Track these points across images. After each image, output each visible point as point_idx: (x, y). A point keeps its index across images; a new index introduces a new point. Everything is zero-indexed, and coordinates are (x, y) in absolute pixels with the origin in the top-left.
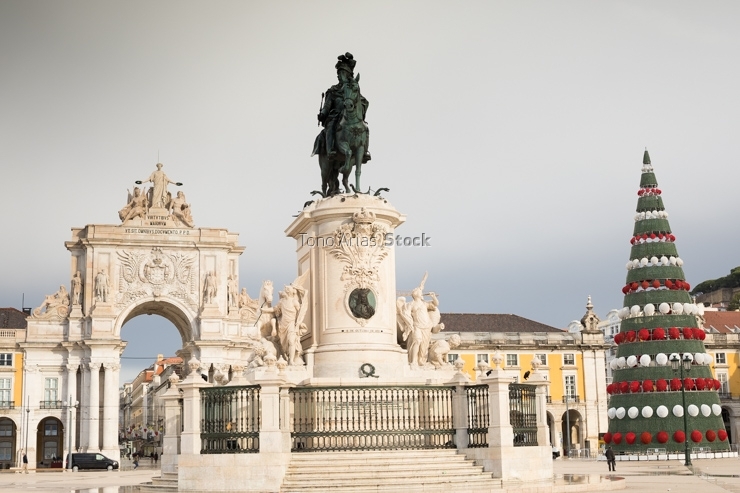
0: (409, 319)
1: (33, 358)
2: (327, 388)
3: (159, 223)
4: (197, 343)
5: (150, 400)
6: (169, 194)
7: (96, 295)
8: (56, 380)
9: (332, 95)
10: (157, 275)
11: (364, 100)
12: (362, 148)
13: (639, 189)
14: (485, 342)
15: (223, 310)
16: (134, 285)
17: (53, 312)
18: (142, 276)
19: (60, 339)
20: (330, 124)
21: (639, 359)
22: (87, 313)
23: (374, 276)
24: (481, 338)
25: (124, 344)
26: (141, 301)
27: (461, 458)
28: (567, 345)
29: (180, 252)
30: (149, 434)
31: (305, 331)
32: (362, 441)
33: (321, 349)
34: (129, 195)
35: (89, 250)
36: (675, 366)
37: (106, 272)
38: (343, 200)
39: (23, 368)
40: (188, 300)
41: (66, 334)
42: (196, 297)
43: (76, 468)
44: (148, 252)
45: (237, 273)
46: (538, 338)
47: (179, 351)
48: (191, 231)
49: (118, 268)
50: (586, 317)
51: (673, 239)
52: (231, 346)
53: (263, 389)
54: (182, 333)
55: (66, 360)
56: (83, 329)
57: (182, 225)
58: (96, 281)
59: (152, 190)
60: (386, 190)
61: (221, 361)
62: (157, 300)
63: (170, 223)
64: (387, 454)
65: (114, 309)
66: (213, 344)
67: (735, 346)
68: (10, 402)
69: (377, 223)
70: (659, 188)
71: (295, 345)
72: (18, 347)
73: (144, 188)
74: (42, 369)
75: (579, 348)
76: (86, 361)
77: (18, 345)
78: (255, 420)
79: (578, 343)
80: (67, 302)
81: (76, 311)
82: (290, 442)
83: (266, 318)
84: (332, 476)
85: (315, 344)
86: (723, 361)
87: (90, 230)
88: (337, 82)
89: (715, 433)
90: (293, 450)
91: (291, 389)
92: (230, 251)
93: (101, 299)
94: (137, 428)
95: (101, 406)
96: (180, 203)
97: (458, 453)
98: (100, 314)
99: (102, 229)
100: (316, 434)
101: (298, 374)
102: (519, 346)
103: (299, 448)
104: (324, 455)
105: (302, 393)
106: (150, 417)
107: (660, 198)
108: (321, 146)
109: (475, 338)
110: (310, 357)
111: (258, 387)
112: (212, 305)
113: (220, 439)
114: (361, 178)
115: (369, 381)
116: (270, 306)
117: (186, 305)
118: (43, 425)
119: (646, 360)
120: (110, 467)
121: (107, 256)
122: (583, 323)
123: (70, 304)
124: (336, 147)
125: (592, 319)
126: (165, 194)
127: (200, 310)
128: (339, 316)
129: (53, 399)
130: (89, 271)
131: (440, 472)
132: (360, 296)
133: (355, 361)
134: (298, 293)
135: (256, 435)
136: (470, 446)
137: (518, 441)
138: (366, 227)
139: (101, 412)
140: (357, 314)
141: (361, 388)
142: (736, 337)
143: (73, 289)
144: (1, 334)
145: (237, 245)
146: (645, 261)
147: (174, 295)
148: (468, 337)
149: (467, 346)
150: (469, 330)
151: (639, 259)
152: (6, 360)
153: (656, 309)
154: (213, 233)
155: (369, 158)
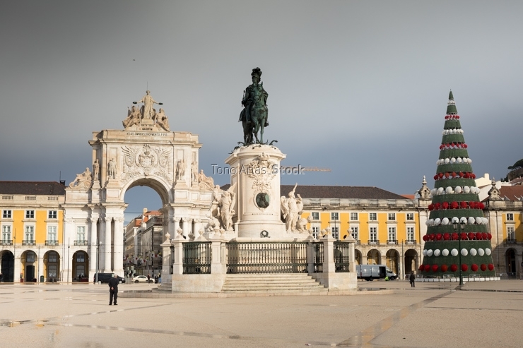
0: (287, 208)
1: (70, 214)
2: (244, 243)
3: (148, 129)
4: (172, 205)
5: (139, 239)
6: (154, 110)
7: (109, 174)
8: (84, 227)
9: (249, 91)
10: (147, 162)
11: (266, 93)
12: (264, 120)
13: (446, 115)
14: (356, 205)
15: (188, 184)
16: (132, 168)
17: (82, 185)
18: (138, 162)
19: (86, 202)
20: (248, 106)
21: (441, 220)
22: (103, 186)
23: (269, 187)
24: (353, 203)
25: (126, 205)
26: (136, 178)
27: (310, 277)
28: (408, 207)
29: (162, 147)
30: (139, 261)
31: (234, 213)
32: (261, 268)
33: (242, 223)
34: (129, 111)
35: (104, 146)
36: (455, 226)
37: (115, 160)
38: (253, 148)
39: (63, 220)
40: (166, 178)
41: (90, 199)
42: (171, 176)
43: (100, 282)
44: (141, 147)
45: (197, 160)
46: (390, 203)
47: (160, 209)
48: (168, 134)
49: (122, 157)
50: (422, 189)
51: (466, 147)
52: (194, 207)
53: (213, 244)
54: (162, 198)
55: (90, 215)
56: (100, 196)
57: (163, 130)
58: (109, 165)
59: (143, 107)
60: (276, 141)
61: (188, 216)
62: (147, 177)
63: (155, 129)
64: (274, 275)
65: (120, 183)
66: (183, 206)
67: (519, 209)
68: (55, 241)
69: (271, 160)
70: (458, 115)
71: (229, 221)
72: (60, 207)
73: (138, 107)
74: (75, 220)
75: (417, 209)
76: (103, 216)
77: (60, 205)
78: (209, 258)
79: (416, 206)
80: (90, 179)
81: (96, 184)
82: (226, 269)
83: (215, 207)
84: (246, 285)
85: (239, 220)
86: (512, 219)
87: (105, 133)
88: (251, 83)
89: (487, 266)
90: (227, 273)
91: (227, 243)
92: (193, 146)
93: (112, 177)
94: (130, 257)
95: (113, 244)
96: (161, 116)
97: (308, 275)
98: (111, 186)
99: (112, 133)
100: (238, 265)
101: (230, 235)
102: (378, 208)
103: (230, 272)
104: (242, 275)
105: (232, 245)
106: (139, 250)
107: (458, 121)
108: (243, 117)
109: (349, 202)
110: (236, 227)
111: (211, 242)
112: (182, 181)
113: (192, 267)
114: (263, 135)
115: (265, 239)
116: (217, 201)
117: (165, 181)
118: (76, 255)
119: (446, 220)
120: (121, 282)
121: (115, 150)
122: (420, 193)
123: (93, 180)
124: (251, 119)
125: (425, 191)
126: (152, 110)
127: (174, 184)
128: (251, 207)
129: (82, 239)
130: (104, 159)
131: (298, 284)
132: (261, 196)
133: (259, 229)
134: (231, 194)
135: (209, 265)
136: (315, 272)
137: (338, 269)
138: (265, 162)
139: (113, 248)
140: (260, 206)
141: (261, 243)
142: (520, 203)
143: (94, 170)
144: (50, 198)
145: (197, 142)
146: (448, 160)
147: (158, 174)
148: (345, 202)
149: (344, 208)
150: (347, 197)
151: (444, 159)
152: (53, 215)
153: (453, 190)
154: (182, 135)
155: (268, 124)
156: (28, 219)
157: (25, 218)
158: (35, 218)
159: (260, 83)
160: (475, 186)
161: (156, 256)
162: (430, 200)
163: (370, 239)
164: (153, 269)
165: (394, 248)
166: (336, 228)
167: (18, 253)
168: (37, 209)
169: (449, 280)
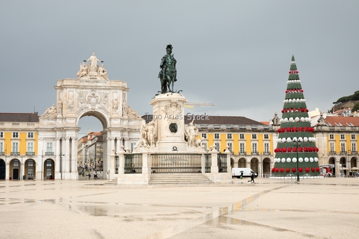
0: (188, 132)
1: (42, 134)
3: (94, 78)
4: (110, 129)
5: (86, 151)
6: (98, 66)
7: (68, 108)
8: (51, 144)
10: (93, 100)
11: (175, 61)
12: (174, 77)
13: (290, 71)
14: (231, 129)
15: (120, 115)
16: (83, 104)
17: (50, 115)
18: (87, 101)
20: (164, 69)
21: (286, 139)
22: (64, 116)
24: (229, 127)
25: (79, 129)
26: (86, 111)
28: (266, 130)
29: (103, 91)
30: (86, 166)
32: (173, 170)
33: (161, 142)
35: (65, 90)
36: (295, 143)
38: (168, 95)
39: (38, 139)
40: (106, 110)
42: (109, 109)
44: (89, 90)
45: (126, 99)
46: (253, 127)
47: (101, 131)
48: (107, 82)
49: (77, 97)
51: (302, 91)
52: (124, 130)
53: (143, 155)
54: (103, 124)
55: (55, 135)
59: (91, 64)
60: (182, 91)
61: (120, 136)
62: (93, 110)
63: (98, 78)
64: (180, 174)
65: (75, 114)
66: (117, 129)
67: (338, 132)
68: (33, 153)
69: (178, 102)
70: (297, 71)
71: (152, 140)
72: (36, 130)
74: (46, 139)
75: (271, 131)
76: (64, 136)
78: (141, 164)
79: (270, 129)
82: (151, 170)
83: (144, 132)
84: (163, 181)
85: (159, 140)
86: (333, 138)
87: (65, 81)
89: (315, 169)
91: (151, 154)
92: (123, 90)
94: (80, 163)
95: (70, 155)
96: (102, 69)
98: (70, 116)
99: (70, 81)
100: (159, 168)
101: (153, 150)
102: (245, 130)
103: (153, 172)
104: (161, 174)
105: (155, 155)
106: (86, 159)
107: (298, 75)
108: (161, 76)
109: (227, 127)
110: (157, 144)
111: (142, 154)
112: (116, 113)
113: (131, 169)
114: (174, 87)
115: (175, 152)
117: (105, 113)
118: (46, 162)
119: (289, 139)
121: (72, 92)
122: (273, 121)
123: (57, 112)
124: (166, 77)
125: (277, 120)
126: (96, 66)
127: (111, 115)
128: (166, 132)
129: (50, 151)
130: (64, 98)
131: (195, 180)
132: (173, 125)
133: (171, 146)
135: (141, 168)
136: (206, 172)
137: (220, 171)
138: (175, 104)
139: (70, 157)
140: (172, 131)
141: (173, 154)
142: (339, 128)
144: (28, 124)
145: (126, 87)
146: (290, 100)
147: (100, 108)
148: (223, 127)
149: (223, 131)
150: (225, 124)
151: (288, 99)
152: (31, 136)
153: (294, 119)
154: (116, 82)
155: (176, 80)
156: (14, 138)
157: (12, 138)
158: (19, 138)
159: (172, 54)
160: (308, 117)
161: (98, 162)
162: (279, 125)
163: (240, 151)
164: (96, 171)
165: (255, 157)
166: (218, 144)
167: (7, 160)
168: (21, 132)
169: (290, 178)
